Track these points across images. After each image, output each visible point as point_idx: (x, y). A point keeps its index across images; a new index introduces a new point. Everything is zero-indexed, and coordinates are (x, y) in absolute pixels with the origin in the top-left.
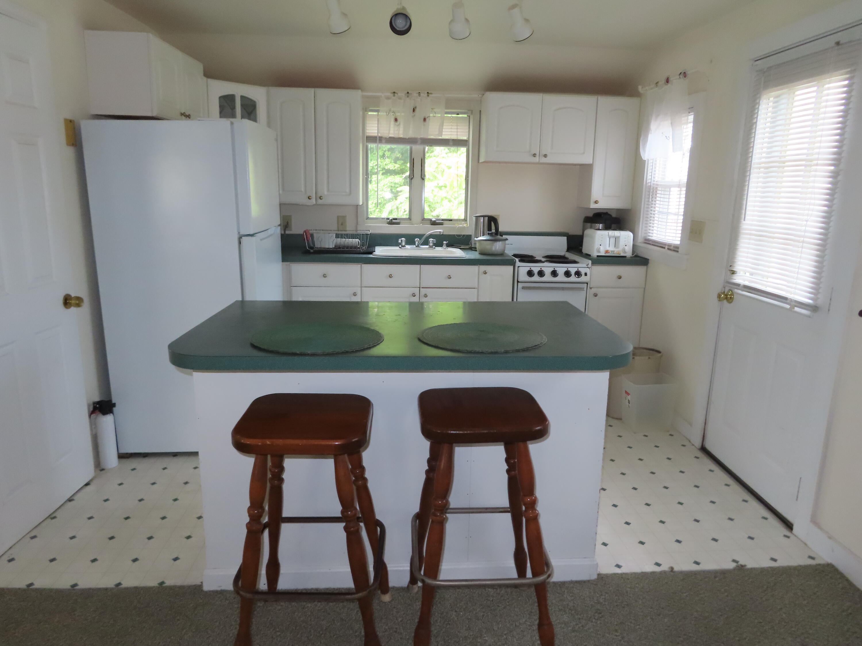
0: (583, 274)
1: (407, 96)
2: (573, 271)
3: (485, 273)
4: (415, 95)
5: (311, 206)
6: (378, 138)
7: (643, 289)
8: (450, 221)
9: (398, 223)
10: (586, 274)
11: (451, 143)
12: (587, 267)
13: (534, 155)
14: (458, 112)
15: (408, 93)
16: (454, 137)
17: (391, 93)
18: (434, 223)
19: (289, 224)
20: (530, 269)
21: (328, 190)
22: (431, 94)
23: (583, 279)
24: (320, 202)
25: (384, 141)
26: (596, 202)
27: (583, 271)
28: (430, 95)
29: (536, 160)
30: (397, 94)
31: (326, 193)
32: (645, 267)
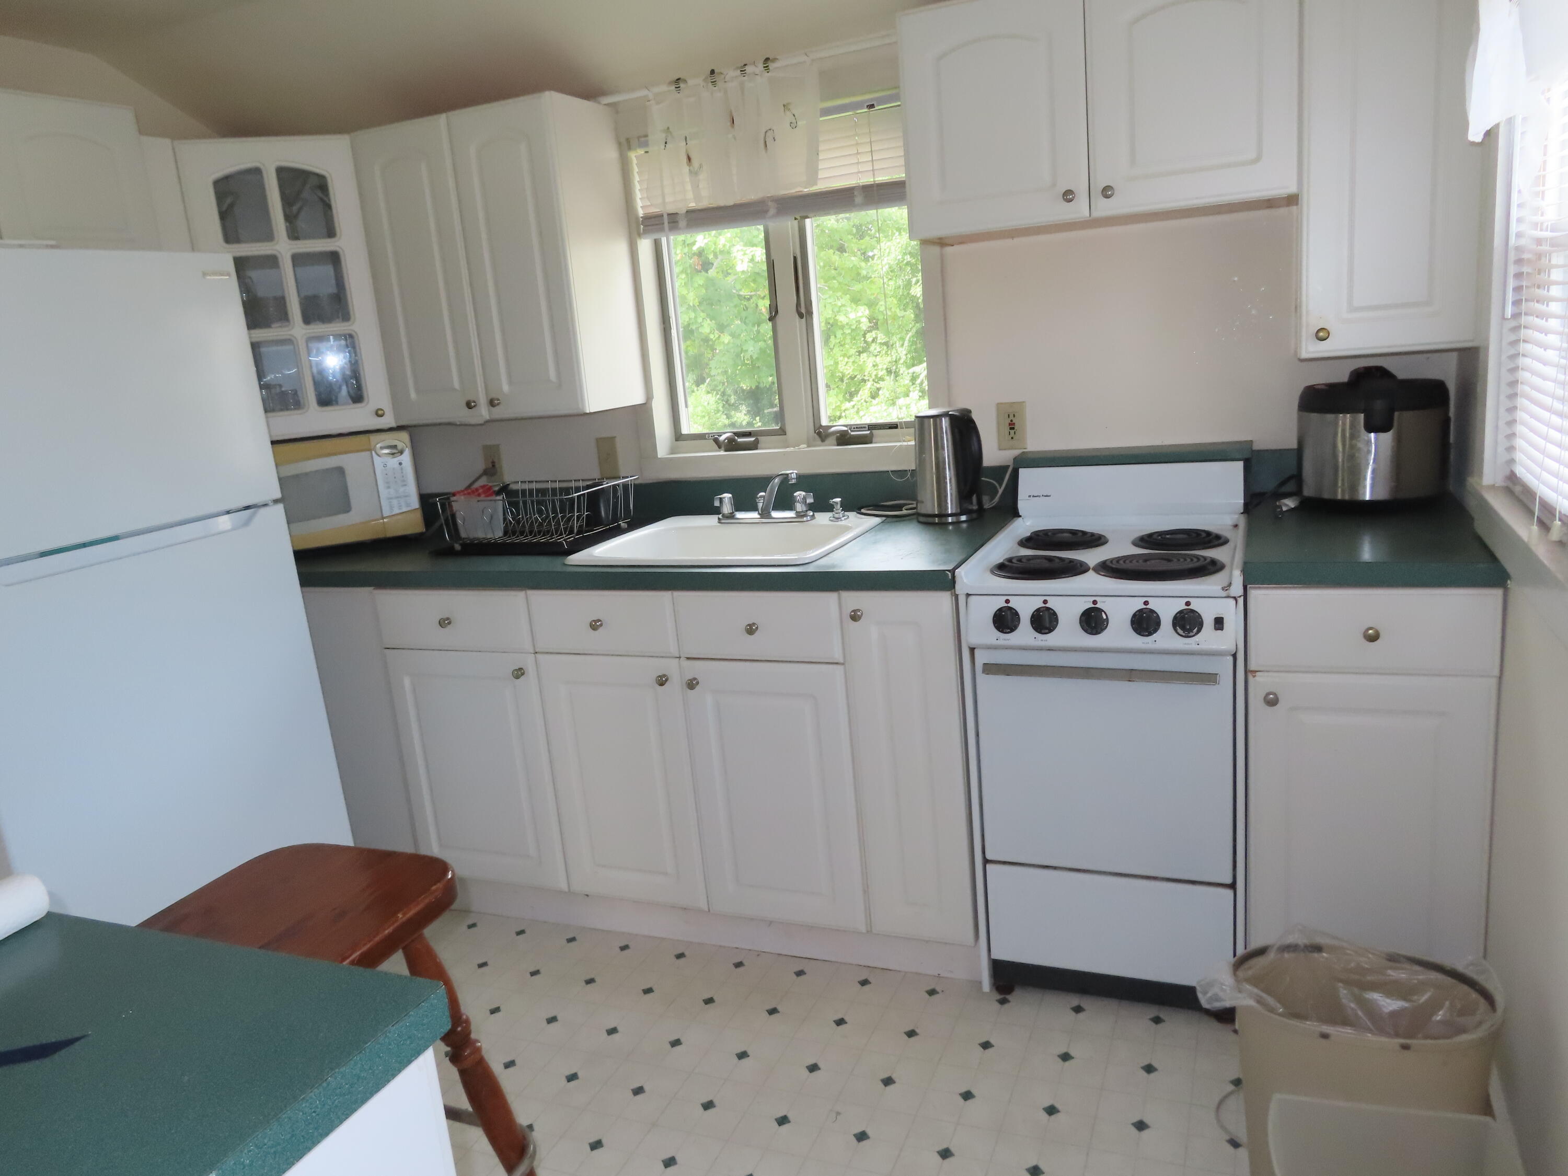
0: (1208, 622)
1: (710, 84)
2: (1167, 610)
3: (855, 617)
4: (733, 73)
5: (481, 425)
6: (665, 216)
7: (1493, 682)
8: (890, 428)
9: (754, 446)
10: (1219, 623)
11: (859, 199)
12: (1224, 594)
13: (1068, 196)
14: (872, 100)
15: (713, 72)
16: (867, 180)
17: (670, 83)
18: (844, 439)
19: (497, 466)
20: (1006, 605)
21: (510, 383)
22: (775, 60)
23: (1207, 638)
24: (498, 413)
25: (682, 223)
26: (1322, 335)
27: (1207, 610)
28: (772, 66)
29: (1080, 209)
30: (685, 81)
31: (506, 388)
32: (1498, 593)
